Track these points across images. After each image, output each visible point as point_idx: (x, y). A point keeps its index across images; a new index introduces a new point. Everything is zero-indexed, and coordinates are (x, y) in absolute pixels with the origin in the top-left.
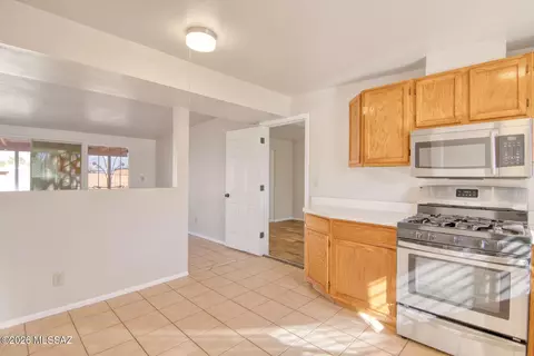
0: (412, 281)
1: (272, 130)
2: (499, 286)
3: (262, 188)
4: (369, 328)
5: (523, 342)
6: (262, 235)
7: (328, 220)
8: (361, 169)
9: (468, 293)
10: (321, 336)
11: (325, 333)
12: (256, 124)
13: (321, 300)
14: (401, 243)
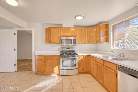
0: (63, 65)
1: (18, 31)
2: (75, 62)
3: (15, 50)
4: (55, 77)
5: (77, 69)
6: (15, 65)
7: (44, 56)
8: (50, 44)
9: (71, 64)
10: (47, 82)
11: (48, 81)
12: (12, 28)
13: (42, 76)
14: (61, 58)
